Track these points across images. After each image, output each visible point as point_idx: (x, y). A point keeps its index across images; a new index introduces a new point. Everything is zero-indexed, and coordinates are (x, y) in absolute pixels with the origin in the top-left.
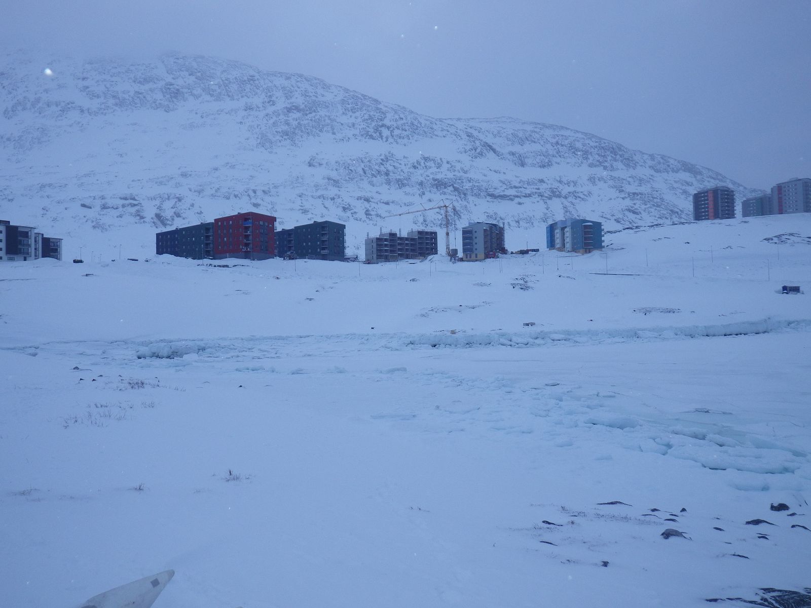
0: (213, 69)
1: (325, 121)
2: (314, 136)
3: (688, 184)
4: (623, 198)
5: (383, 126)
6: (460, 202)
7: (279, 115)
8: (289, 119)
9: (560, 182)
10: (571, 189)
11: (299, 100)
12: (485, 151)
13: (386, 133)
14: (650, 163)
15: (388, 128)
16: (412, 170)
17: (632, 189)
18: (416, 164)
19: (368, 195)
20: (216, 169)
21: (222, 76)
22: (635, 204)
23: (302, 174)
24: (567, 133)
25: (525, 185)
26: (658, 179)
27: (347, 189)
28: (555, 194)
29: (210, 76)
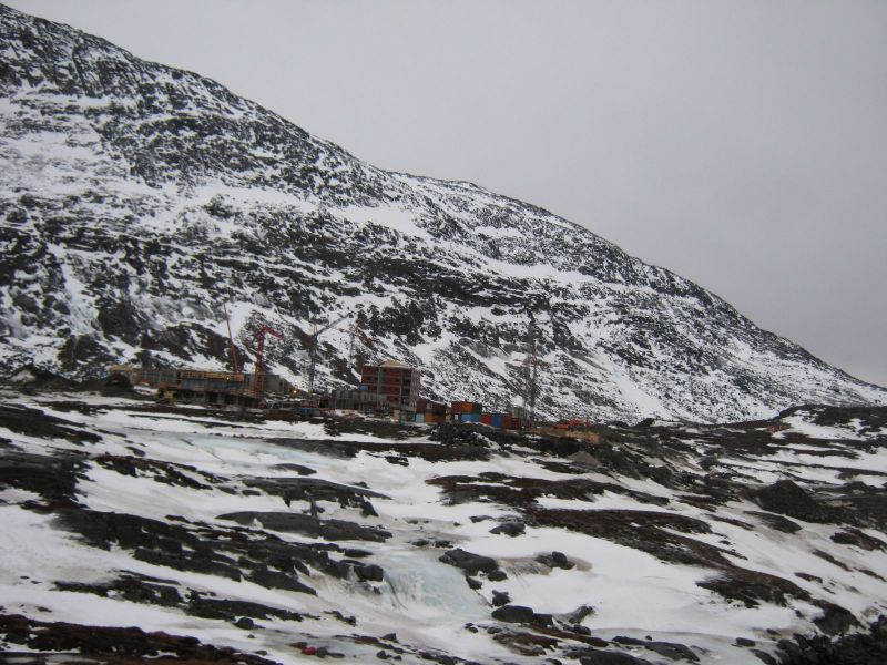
0: (63, 43)
1: (231, 149)
2: (215, 169)
3: (698, 314)
4: (627, 323)
5: (315, 170)
6: (421, 298)
7: (164, 129)
8: (181, 138)
9: (547, 288)
10: (561, 301)
11: (194, 112)
12: (450, 228)
13: (318, 181)
14: (651, 277)
15: (322, 174)
16: (356, 242)
18: (362, 235)
19: (297, 270)
20: (75, 199)
21: (77, 57)
22: (643, 333)
23: (201, 225)
24: (552, 220)
25: (505, 287)
26: (664, 302)
27: (266, 258)
28: (542, 304)
29: (57, 53)
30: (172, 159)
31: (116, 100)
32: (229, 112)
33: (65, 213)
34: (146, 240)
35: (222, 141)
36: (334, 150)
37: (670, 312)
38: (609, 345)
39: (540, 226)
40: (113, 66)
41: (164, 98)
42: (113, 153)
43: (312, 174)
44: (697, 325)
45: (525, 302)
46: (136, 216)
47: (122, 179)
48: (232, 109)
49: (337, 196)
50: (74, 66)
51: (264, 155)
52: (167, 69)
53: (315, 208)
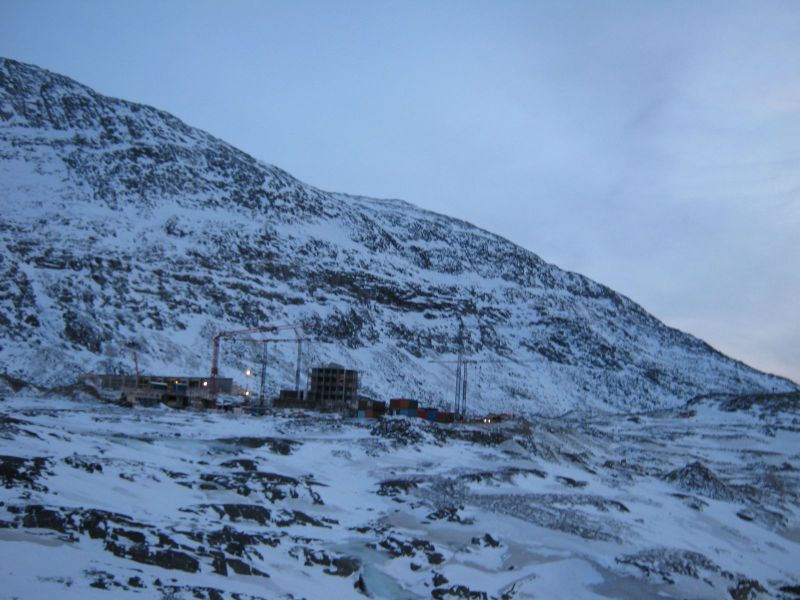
0: (32, 82)
1: (185, 174)
2: (171, 192)
3: (612, 314)
4: (547, 324)
5: (262, 192)
6: (360, 306)
7: (123, 158)
8: (139, 165)
9: (473, 293)
10: (486, 304)
11: (152, 142)
12: (385, 242)
13: (265, 201)
14: (568, 282)
15: (268, 195)
16: (300, 256)
17: (553, 312)
18: (305, 249)
19: (247, 283)
20: (44, 222)
21: (44, 93)
22: (562, 333)
23: (160, 243)
24: (477, 232)
25: (436, 294)
26: (579, 304)
27: (219, 272)
28: (469, 308)
29: (26, 91)
30: (131, 184)
31: (80, 132)
32: (182, 140)
33: (34, 236)
34: (109, 258)
35: (175, 168)
36: (278, 173)
37: (585, 313)
38: (531, 344)
39: (466, 238)
40: (77, 101)
41: (124, 129)
42: (79, 180)
43: (258, 195)
44: (610, 323)
45: (454, 308)
46: (100, 237)
47: (86, 203)
48: (186, 138)
49: (282, 215)
50: (42, 101)
51: (214, 179)
52: (126, 103)
53: (261, 226)
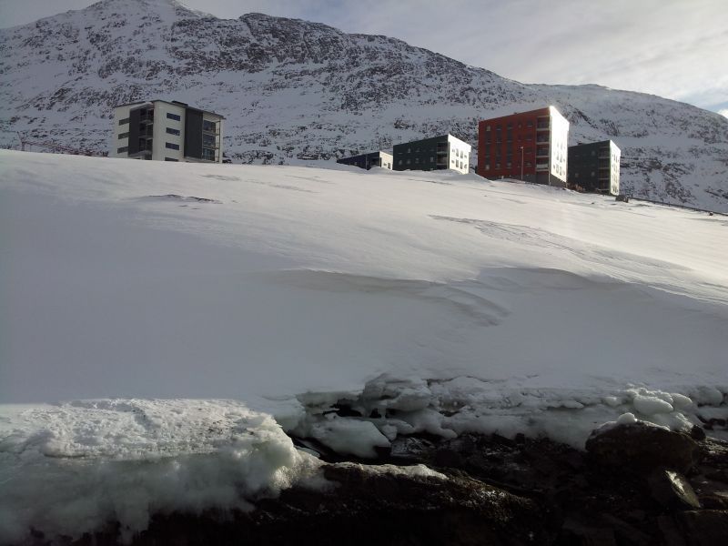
0: (297, 31)
1: (409, 83)
2: (399, 98)
5: (470, 89)
7: (363, 76)
8: (374, 80)
9: (659, 153)
10: (671, 161)
11: (383, 62)
13: (472, 96)
15: (475, 91)
20: (303, 128)
21: (306, 38)
23: (389, 136)
31: (333, 62)
32: (407, 58)
34: (350, 149)
35: (402, 79)
36: (484, 73)
38: (715, 191)
39: (653, 107)
40: (329, 40)
41: (363, 55)
42: (330, 97)
43: (469, 92)
45: (640, 165)
46: (344, 135)
47: (335, 112)
49: (487, 104)
50: (304, 44)
51: (432, 84)
52: (365, 36)
53: (470, 115)
